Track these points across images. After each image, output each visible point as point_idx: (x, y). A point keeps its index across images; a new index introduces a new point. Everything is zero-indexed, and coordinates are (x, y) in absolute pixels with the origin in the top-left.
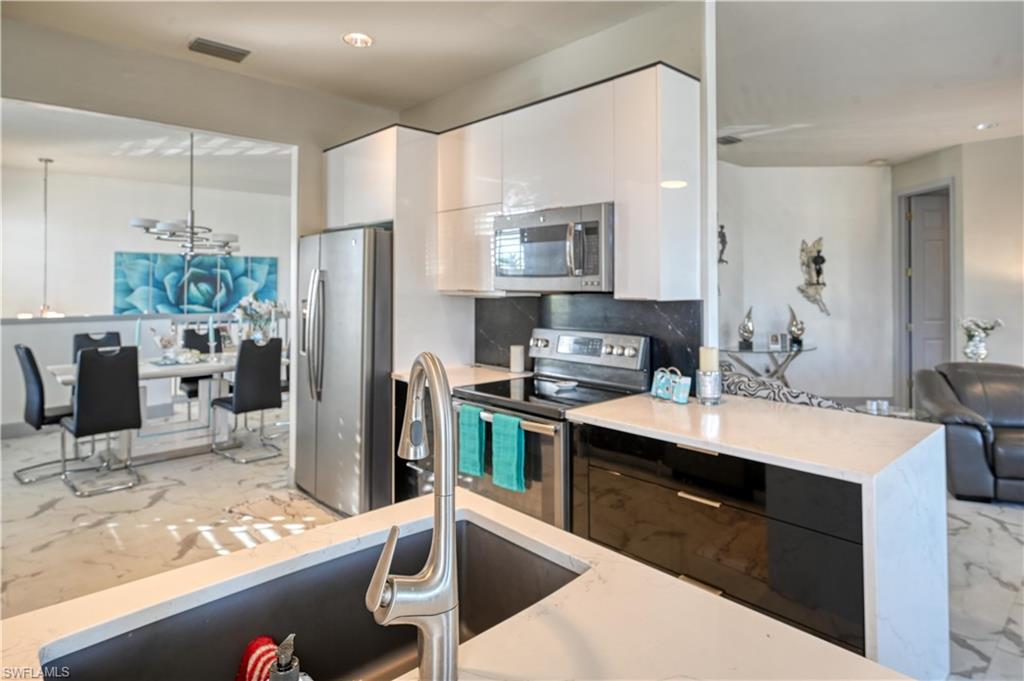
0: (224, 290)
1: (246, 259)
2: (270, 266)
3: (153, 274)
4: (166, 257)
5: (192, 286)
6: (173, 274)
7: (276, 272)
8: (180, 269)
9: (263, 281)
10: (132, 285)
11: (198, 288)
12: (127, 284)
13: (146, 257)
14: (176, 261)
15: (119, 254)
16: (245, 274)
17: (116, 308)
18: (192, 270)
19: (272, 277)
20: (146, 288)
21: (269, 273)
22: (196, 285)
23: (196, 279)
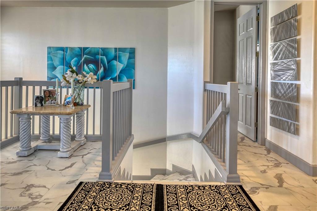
0: (102, 68)
1: (116, 49)
2: (130, 53)
3: (66, 59)
4: (72, 49)
5: (85, 65)
6: (75, 59)
7: (134, 58)
8: (79, 56)
9: (126, 63)
10: (55, 65)
11: (88, 67)
12: (53, 64)
13: (62, 49)
14: (77, 51)
15: (49, 48)
16: (115, 58)
17: (48, 77)
18: (85, 56)
19: (131, 60)
20: (62, 66)
21: (130, 58)
22: (87, 65)
23: (87, 62)
